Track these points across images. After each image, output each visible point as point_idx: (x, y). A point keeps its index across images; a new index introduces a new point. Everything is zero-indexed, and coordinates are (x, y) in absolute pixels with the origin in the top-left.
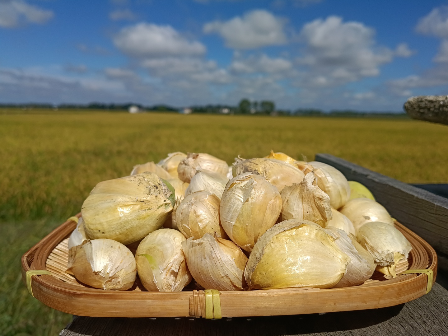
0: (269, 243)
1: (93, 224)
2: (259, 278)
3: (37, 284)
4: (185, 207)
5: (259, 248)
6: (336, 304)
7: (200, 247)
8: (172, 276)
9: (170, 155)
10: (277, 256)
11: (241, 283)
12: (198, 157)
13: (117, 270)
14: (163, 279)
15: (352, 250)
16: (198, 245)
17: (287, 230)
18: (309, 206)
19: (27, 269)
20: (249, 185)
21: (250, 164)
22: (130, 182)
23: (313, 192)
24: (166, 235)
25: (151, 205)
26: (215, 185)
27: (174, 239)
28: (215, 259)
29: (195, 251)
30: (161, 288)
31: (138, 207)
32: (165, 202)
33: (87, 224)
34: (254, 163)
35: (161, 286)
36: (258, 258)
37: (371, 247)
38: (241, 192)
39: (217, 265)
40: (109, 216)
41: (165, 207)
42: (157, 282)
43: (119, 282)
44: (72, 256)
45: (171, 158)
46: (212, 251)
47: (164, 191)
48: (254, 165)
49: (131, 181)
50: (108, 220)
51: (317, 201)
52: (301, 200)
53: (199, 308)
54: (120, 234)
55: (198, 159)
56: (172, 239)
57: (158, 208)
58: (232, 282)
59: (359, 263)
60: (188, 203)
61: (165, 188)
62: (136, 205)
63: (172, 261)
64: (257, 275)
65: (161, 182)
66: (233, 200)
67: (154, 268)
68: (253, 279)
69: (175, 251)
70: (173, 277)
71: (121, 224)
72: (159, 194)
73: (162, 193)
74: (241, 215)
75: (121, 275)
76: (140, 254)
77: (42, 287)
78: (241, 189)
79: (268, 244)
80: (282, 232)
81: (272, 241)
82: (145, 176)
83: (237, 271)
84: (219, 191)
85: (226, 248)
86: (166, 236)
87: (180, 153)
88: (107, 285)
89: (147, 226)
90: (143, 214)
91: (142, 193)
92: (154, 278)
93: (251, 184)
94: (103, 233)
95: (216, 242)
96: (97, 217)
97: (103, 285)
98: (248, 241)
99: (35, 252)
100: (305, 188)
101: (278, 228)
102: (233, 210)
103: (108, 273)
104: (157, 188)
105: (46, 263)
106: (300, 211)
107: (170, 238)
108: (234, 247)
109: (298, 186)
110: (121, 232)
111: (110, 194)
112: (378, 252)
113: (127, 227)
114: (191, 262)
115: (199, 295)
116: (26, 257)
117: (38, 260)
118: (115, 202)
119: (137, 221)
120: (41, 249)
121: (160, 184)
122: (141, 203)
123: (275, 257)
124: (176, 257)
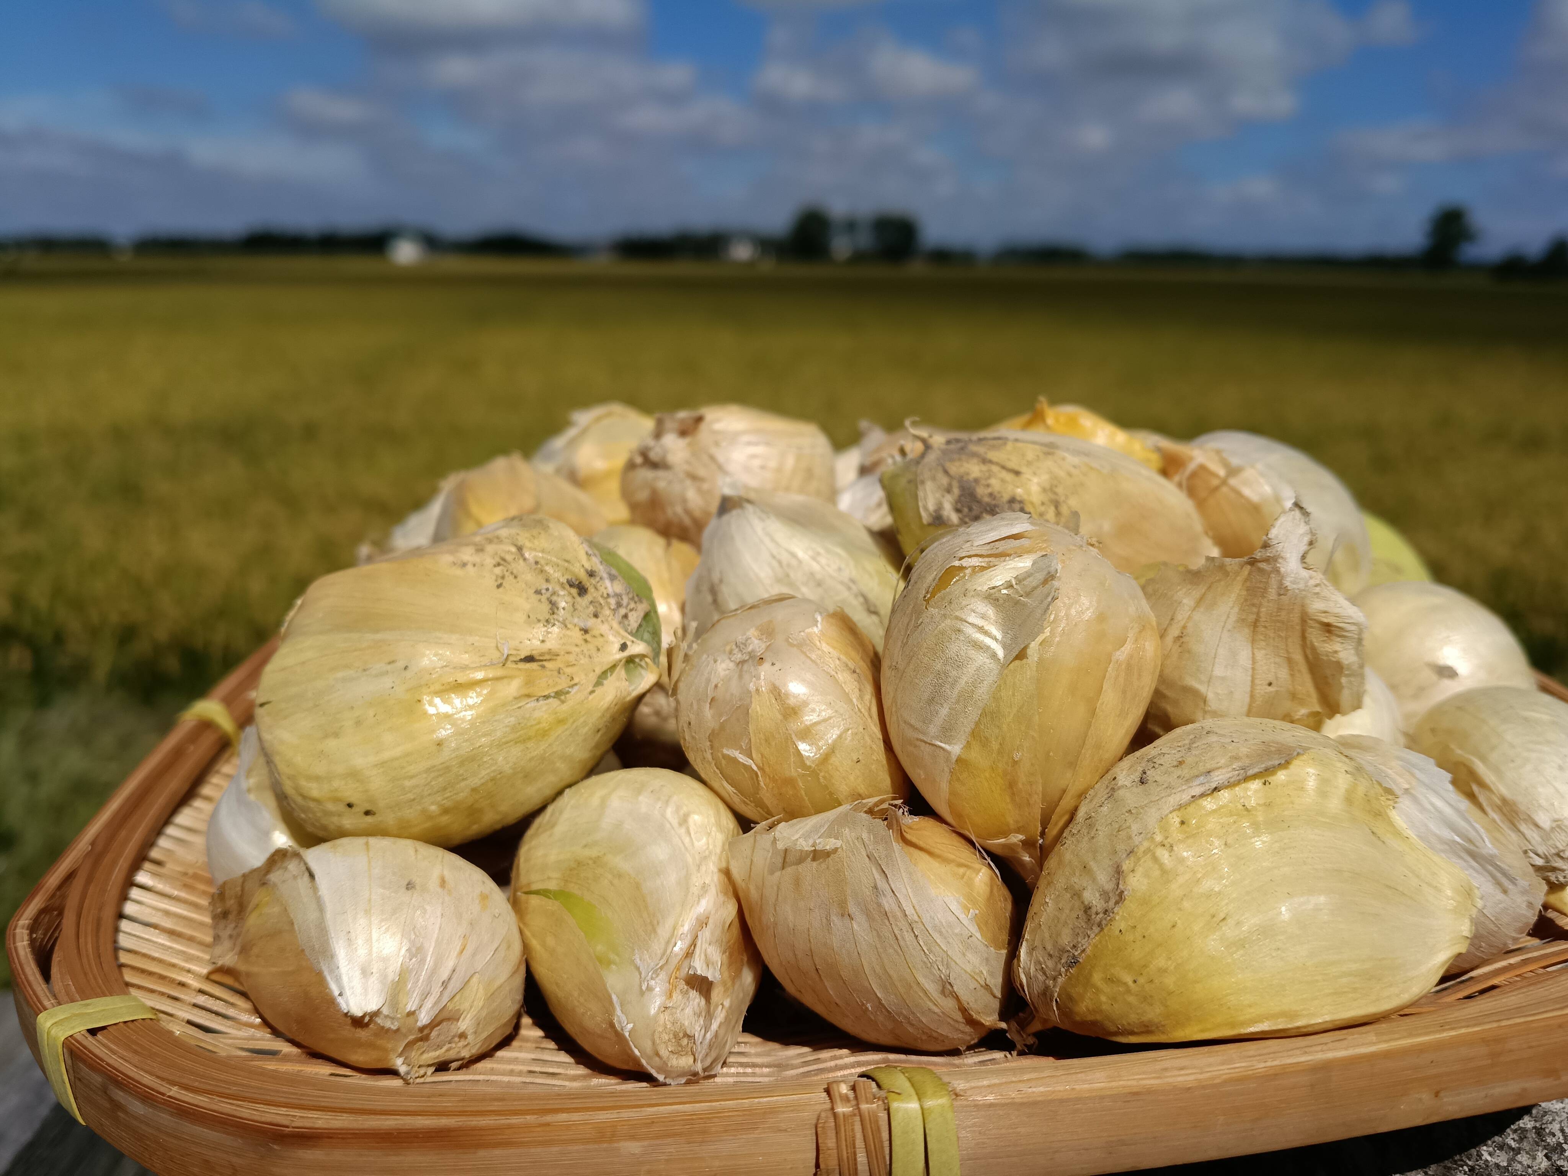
0: (1146, 844)
1: (317, 779)
2: (1103, 999)
3: (97, 1079)
4: (722, 673)
5: (1093, 865)
6: (1442, 1094)
7: (824, 866)
8: (694, 994)
9: (583, 418)
10: (1186, 904)
11: (996, 1005)
12: (703, 426)
13: (450, 986)
14: (657, 1013)
15: (1472, 847)
16: (814, 859)
17: (1226, 787)
18: (1277, 660)
19: (41, 1003)
20: (1032, 582)
21: (984, 468)
22: (459, 572)
23: (1303, 598)
24: (644, 802)
25: (569, 670)
26: (823, 561)
27: (684, 821)
28: (896, 919)
29: (797, 882)
30: (649, 1049)
31: (512, 688)
32: (626, 654)
33: (291, 778)
34: (1003, 467)
35: (650, 1043)
36: (1094, 910)
37: (1504, 800)
38: (991, 612)
39: (902, 943)
40: (388, 738)
41: (628, 671)
42: (630, 1026)
43: (463, 1036)
44: (225, 915)
45: (584, 431)
46: (881, 884)
47: (612, 601)
48: (1004, 474)
49: (464, 565)
50: (386, 755)
51: (1316, 637)
52: (1247, 631)
53: (861, 1158)
54: (446, 811)
55: (704, 433)
56: (675, 822)
57: (599, 683)
58: (964, 1010)
59: (1500, 896)
60: (731, 652)
61: (617, 587)
62: (505, 681)
63: (686, 928)
64: (1094, 986)
65: (596, 564)
66: (953, 649)
67: (610, 963)
68: (1070, 998)
69: (697, 881)
70: (697, 1000)
71: (448, 769)
72: (596, 616)
73: (607, 612)
74: (990, 715)
75: (466, 1005)
76: (534, 887)
77: (120, 1096)
78: (992, 597)
79: (1142, 849)
80: (1203, 795)
81: (1159, 838)
82: (523, 538)
83: (987, 959)
84: (842, 583)
85: (934, 864)
86: (644, 809)
87: (617, 408)
88: (413, 1054)
89: (558, 764)
90: (537, 714)
91: (520, 617)
92: (618, 1012)
93: (1045, 582)
94: (367, 813)
95: (897, 847)
96: (331, 744)
97: (392, 1056)
98: (1017, 822)
99: (64, 897)
100: (1274, 581)
101: (1178, 772)
102: (956, 692)
103: (411, 1014)
104: (582, 590)
105: (116, 949)
106: (1240, 678)
107: (663, 816)
108: (965, 853)
109: (1237, 574)
110: (448, 804)
111: (378, 636)
112: (1537, 826)
113: (475, 782)
114: (776, 924)
115: (858, 1104)
116: (26, 932)
117: (82, 940)
118: (408, 674)
119: (516, 752)
120: (89, 880)
121: (591, 574)
122: (522, 666)
123: (1180, 909)
124: (704, 905)
